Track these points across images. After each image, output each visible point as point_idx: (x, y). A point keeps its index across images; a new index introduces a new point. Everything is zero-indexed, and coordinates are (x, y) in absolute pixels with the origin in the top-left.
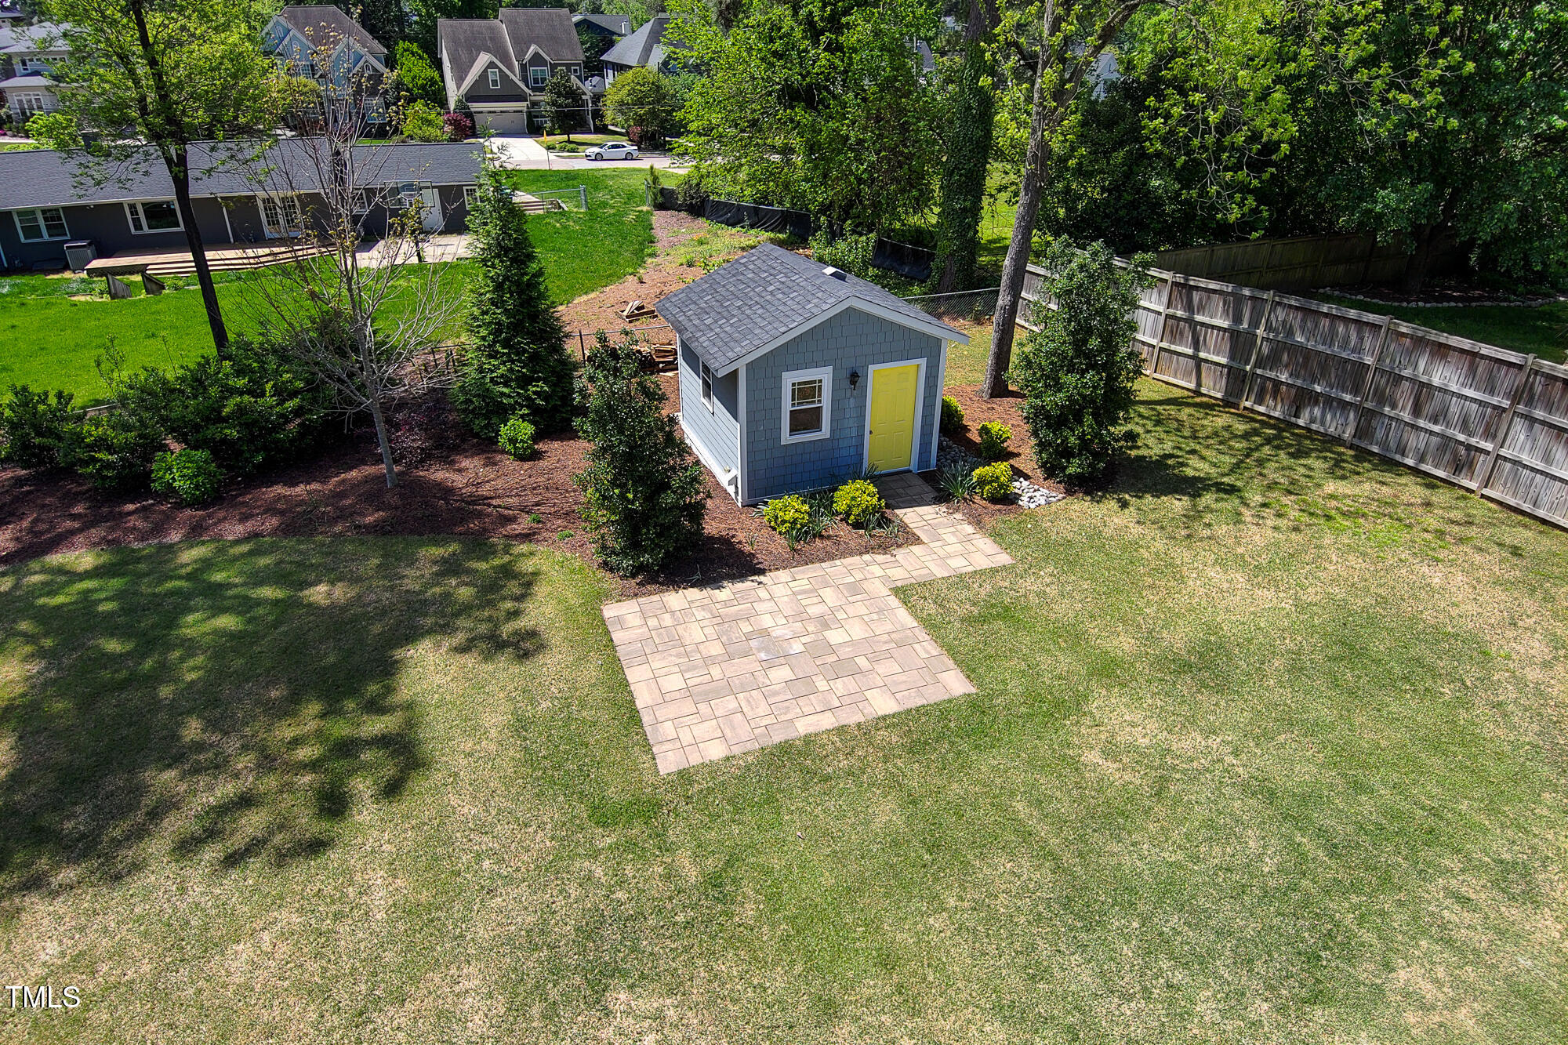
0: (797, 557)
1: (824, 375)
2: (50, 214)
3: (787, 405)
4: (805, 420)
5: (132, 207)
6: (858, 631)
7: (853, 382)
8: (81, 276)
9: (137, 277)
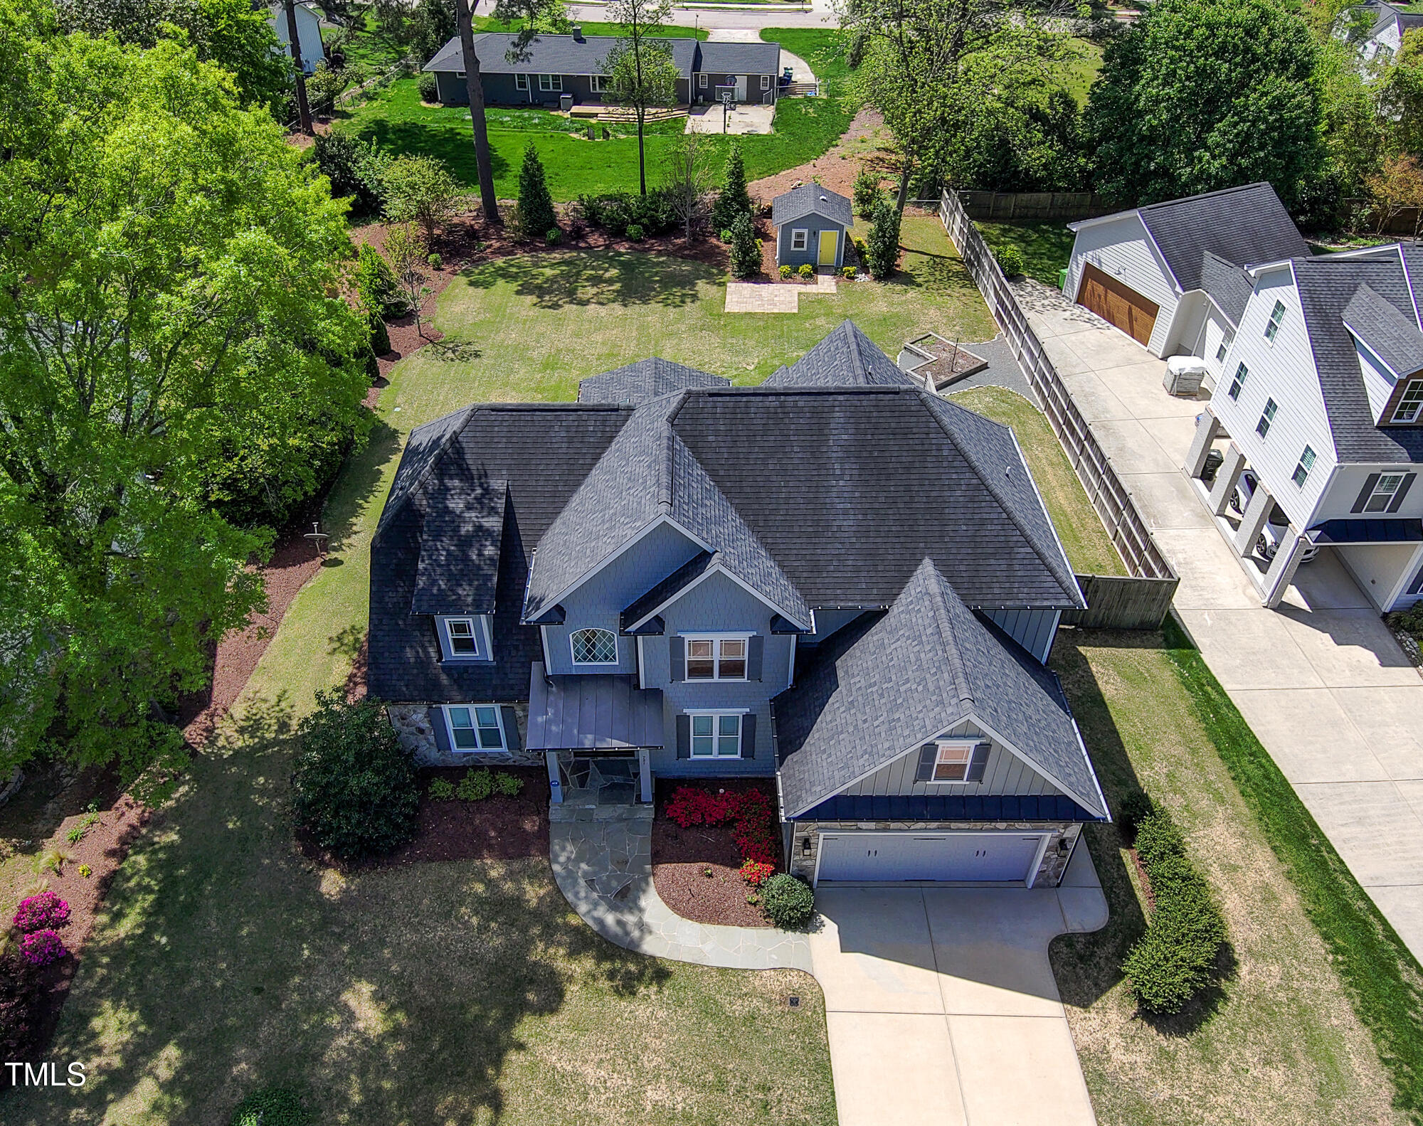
0: (782, 282)
1: (806, 231)
2: (555, 77)
3: (793, 239)
4: (799, 244)
5: (594, 78)
6: (782, 299)
7: (815, 234)
8: (567, 115)
9: (593, 121)
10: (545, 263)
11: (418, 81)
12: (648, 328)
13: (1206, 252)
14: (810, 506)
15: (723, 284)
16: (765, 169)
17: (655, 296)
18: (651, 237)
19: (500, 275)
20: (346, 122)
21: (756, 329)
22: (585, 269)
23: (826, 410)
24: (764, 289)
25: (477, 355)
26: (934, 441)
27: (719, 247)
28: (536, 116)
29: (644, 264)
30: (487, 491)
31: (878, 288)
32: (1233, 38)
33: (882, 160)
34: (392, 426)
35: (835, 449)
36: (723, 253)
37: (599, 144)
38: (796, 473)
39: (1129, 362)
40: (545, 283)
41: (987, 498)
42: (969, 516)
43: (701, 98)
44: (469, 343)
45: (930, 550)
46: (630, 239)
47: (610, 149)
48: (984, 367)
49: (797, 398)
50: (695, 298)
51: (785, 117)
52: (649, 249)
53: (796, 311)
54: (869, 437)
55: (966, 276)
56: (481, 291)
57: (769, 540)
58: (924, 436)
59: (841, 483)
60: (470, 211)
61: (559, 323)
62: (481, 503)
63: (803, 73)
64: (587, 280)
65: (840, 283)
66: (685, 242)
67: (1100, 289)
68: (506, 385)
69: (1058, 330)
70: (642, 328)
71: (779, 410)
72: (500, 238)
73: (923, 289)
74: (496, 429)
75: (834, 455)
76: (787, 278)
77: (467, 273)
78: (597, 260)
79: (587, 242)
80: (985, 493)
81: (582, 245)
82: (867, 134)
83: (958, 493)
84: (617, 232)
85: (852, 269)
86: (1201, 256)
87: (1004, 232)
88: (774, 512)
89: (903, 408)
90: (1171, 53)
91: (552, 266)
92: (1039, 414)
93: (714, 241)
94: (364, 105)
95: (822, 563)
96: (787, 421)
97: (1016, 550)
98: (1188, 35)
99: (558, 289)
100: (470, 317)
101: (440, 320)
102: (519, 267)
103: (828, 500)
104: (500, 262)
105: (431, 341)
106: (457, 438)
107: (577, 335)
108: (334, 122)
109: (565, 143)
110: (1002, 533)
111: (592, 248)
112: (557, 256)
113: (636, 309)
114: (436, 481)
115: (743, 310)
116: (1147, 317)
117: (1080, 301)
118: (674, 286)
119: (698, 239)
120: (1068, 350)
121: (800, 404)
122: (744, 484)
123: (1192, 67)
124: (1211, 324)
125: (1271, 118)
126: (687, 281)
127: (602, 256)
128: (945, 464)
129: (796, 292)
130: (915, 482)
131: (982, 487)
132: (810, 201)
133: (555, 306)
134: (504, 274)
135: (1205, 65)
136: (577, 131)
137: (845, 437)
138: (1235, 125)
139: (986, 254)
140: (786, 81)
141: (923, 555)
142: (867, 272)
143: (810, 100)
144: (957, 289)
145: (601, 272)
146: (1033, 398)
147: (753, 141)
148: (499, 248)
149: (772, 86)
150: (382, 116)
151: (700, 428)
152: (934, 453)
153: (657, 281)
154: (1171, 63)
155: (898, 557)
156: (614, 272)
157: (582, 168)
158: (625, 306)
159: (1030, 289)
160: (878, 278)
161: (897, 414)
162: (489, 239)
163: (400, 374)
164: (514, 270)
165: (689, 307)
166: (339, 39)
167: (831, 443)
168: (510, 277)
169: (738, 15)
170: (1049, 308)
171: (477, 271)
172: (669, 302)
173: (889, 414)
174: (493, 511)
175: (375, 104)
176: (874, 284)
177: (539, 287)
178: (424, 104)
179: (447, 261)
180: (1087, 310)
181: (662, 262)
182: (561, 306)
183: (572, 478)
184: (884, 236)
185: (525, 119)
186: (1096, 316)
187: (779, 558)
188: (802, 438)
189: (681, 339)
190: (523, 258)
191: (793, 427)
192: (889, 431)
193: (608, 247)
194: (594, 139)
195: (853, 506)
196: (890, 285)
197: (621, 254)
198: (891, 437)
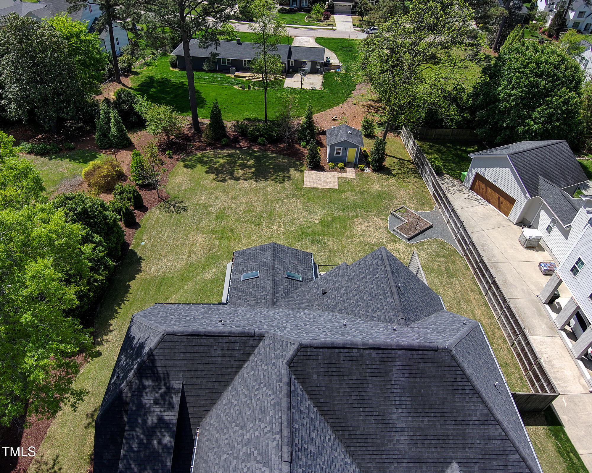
0: (330, 171)
1: (342, 148)
2: (228, 60)
3: (336, 151)
4: (338, 153)
5: (245, 61)
6: (330, 180)
7: (345, 149)
8: (233, 76)
9: (244, 79)
10: (220, 156)
11: (170, 58)
12: (268, 195)
13: (540, 176)
14: (380, 425)
15: (302, 171)
16: (320, 108)
17: (271, 177)
18: (269, 143)
19: (199, 162)
20: (136, 77)
21: (319, 198)
22: (238, 160)
23: (390, 360)
24: (322, 175)
25: (185, 209)
26: (460, 384)
27: (300, 150)
28: (219, 76)
29: (265, 158)
30: (169, 389)
31: (375, 176)
32: (548, 69)
33: (371, 106)
34: (139, 254)
35: (396, 387)
36: (302, 154)
37: (247, 92)
38: (370, 402)
39: (500, 226)
40: (220, 167)
41: (493, 422)
42: (481, 434)
43: (291, 70)
44: (182, 202)
45: (456, 457)
46: (259, 144)
47: (251, 94)
48: (431, 227)
49: (371, 351)
50: (289, 178)
51: (328, 82)
52: (268, 150)
53: (337, 187)
54: (418, 379)
55: (416, 172)
56: (190, 170)
57: (352, 448)
58: (454, 380)
59: (400, 410)
60: (188, 125)
61: (226, 190)
62: (164, 400)
63: (334, 60)
64: (239, 166)
65: (357, 173)
66: (284, 147)
67: (483, 186)
68: (198, 228)
69: (463, 205)
70: (265, 195)
71: (359, 359)
72: (200, 141)
73: (396, 178)
74: (177, 347)
75: (395, 391)
76: (332, 169)
77: (184, 160)
78: (244, 154)
79: (240, 145)
80: (492, 419)
81: (237, 146)
82: (364, 92)
83: (475, 419)
84: (253, 140)
85: (363, 166)
86: (538, 179)
87: (431, 147)
88: (356, 429)
89: (440, 361)
90: (517, 74)
91: (223, 157)
92: (461, 257)
93: (297, 146)
94: (145, 68)
95: (386, 465)
96: (364, 366)
97: (510, 456)
98: (525, 67)
99: (225, 171)
100: (184, 186)
101: (169, 187)
102: (208, 157)
103: (391, 422)
104: (199, 154)
105: (164, 200)
106: (152, 353)
107: (234, 198)
108: (131, 76)
109: (232, 91)
110: (502, 445)
111: (242, 148)
112: (226, 151)
113: (262, 184)
114: (137, 381)
115: (312, 186)
116: (508, 204)
117: (472, 188)
118: (280, 171)
119: (291, 146)
120: (469, 217)
121: (373, 355)
122: (336, 409)
123: (527, 82)
124: (543, 213)
125: (564, 108)
126: (285, 169)
127: (246, 153)
128: (467, 399)
129: (337, 177)
130: (447, 411)
131: (490, 415)
132: (344, 134)
133: (224, 181)
134: (201, 161)
135: (534, 81)
136: (237, 84)
137: (402, 379)
138: (546, 109)
139: (428, 165)
140: (327, 64)
141: (452, 459)
142: (369, 167)
143: (338, 74)
144: (412, 179)
145: (246, 162)
146: (457, 247)
147: (313, 93)
148: (199, 146)
149: (321, 67)
150: (152, 74)
151: (307, 369)
152: (460, 391)
153: (271, 168)
154: (517, 79)
155: (436, 461)
156: (251, 162)
157: (239, 104)
158: (257, 181)
159: (446, 180)
160: (375, 171)
161: (436, 364)
162: (194, 141)
163: (146, 221)
164: (205, 159)
165: (287, 183)
166: (128, 49)
167: (393, 382)
168: (204, 163)
169: (306, 31)
170: (457, 191)
171: (188, 159)
172: (277, 180)
173: (430, 364)
174: (171, 406)
175: (150, 68)
176: (373, 174)
177: (217, 169)
178: (171, 69)
179: (175, 153)
180: (475, 194)
181: (274, 157)
182: (226, 181)
183: (223, 380)
184: (379, 153)
185: (214, 78)
186: (480, 197)
187: (359, 461)
188: (374, 378)
189: (283, 202)
190: (210, 152)
191: (368, 370)
192: (431, 376)
193: (249, 148)
194: (244, 89)
195: (407, 426)
196: (380, 175)
197: (255, 152)
198: (432, 380)
